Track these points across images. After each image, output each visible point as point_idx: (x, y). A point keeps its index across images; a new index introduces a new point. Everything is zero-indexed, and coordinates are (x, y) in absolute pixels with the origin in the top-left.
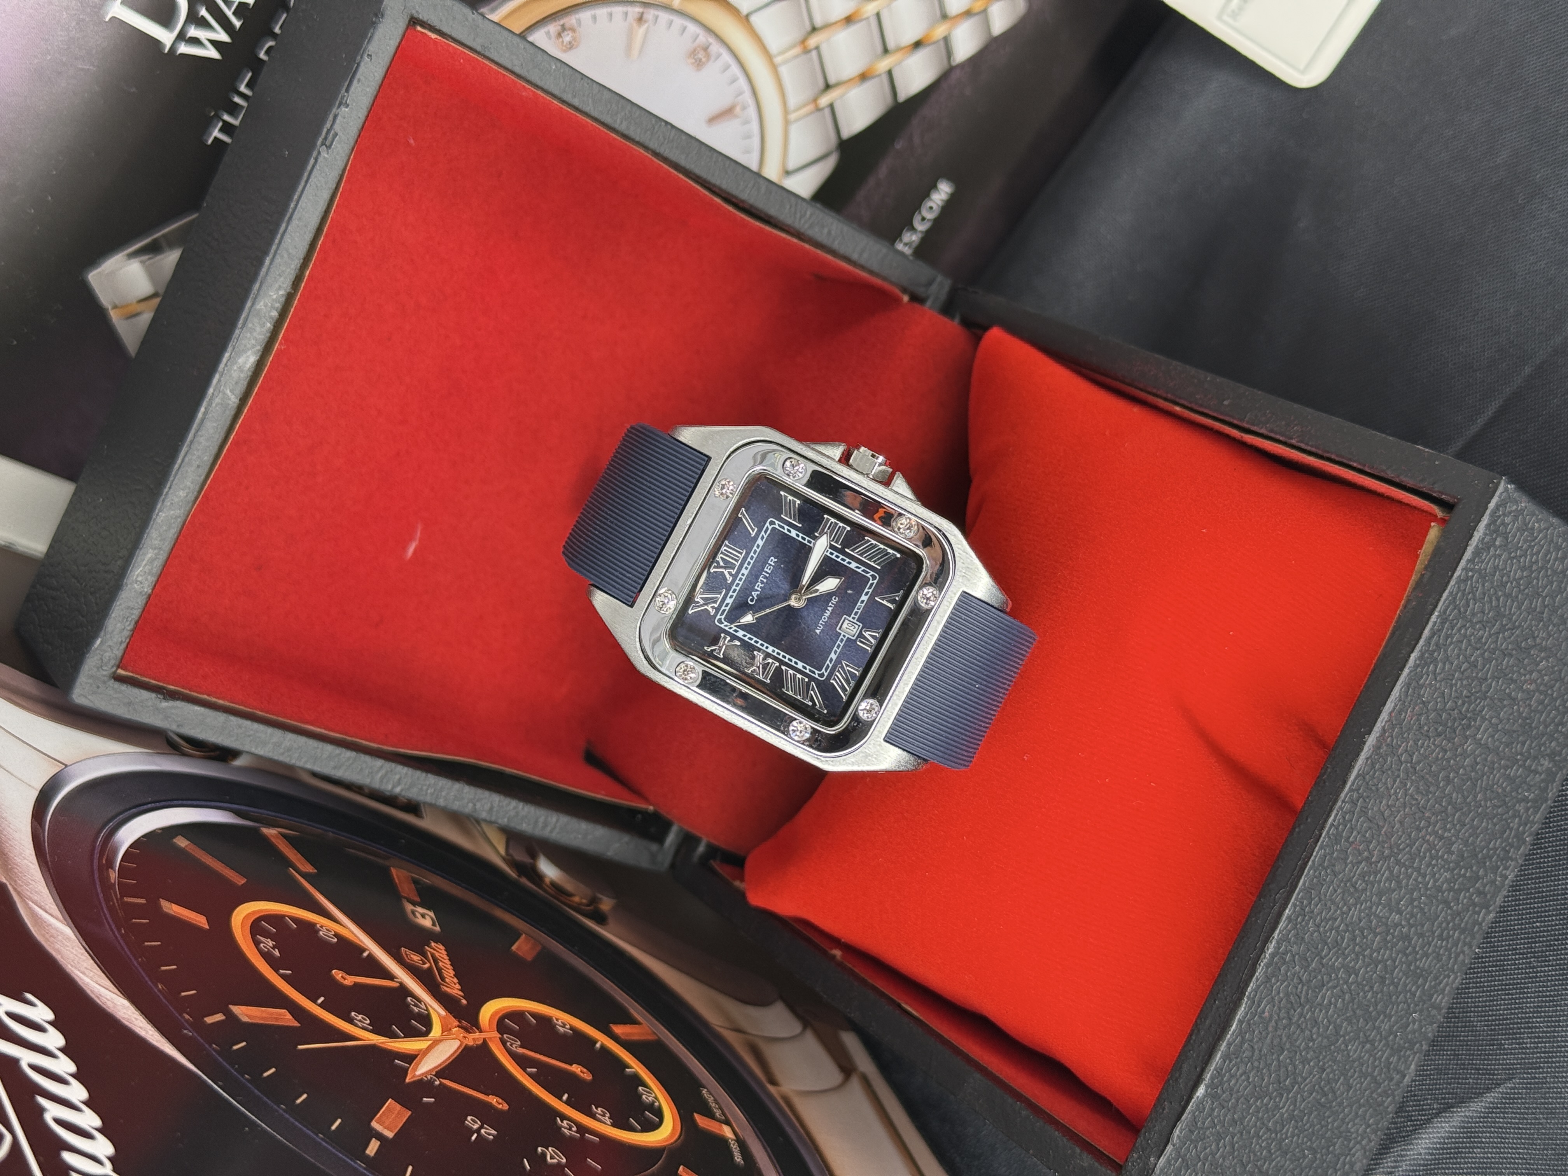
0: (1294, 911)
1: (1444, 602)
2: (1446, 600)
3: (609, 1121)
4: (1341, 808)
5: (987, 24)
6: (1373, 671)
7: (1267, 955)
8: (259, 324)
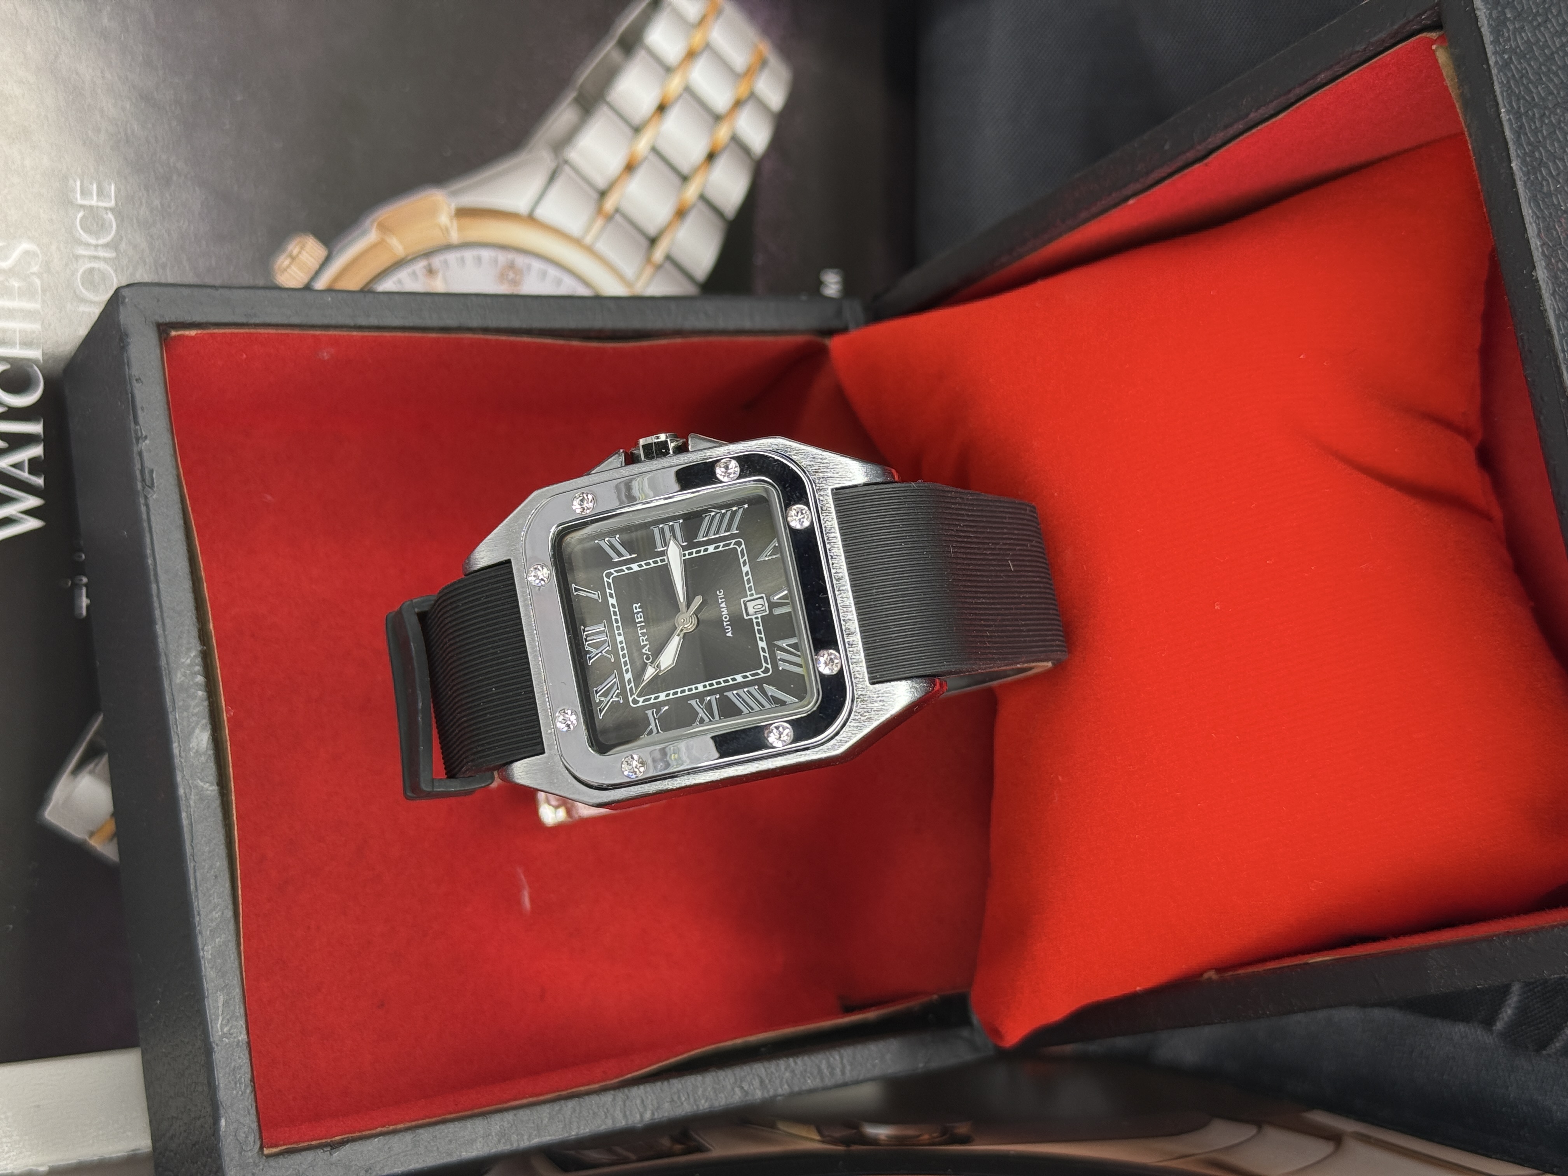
1: (1503, 96)
2: (1502, 93)
8: (189, 696)
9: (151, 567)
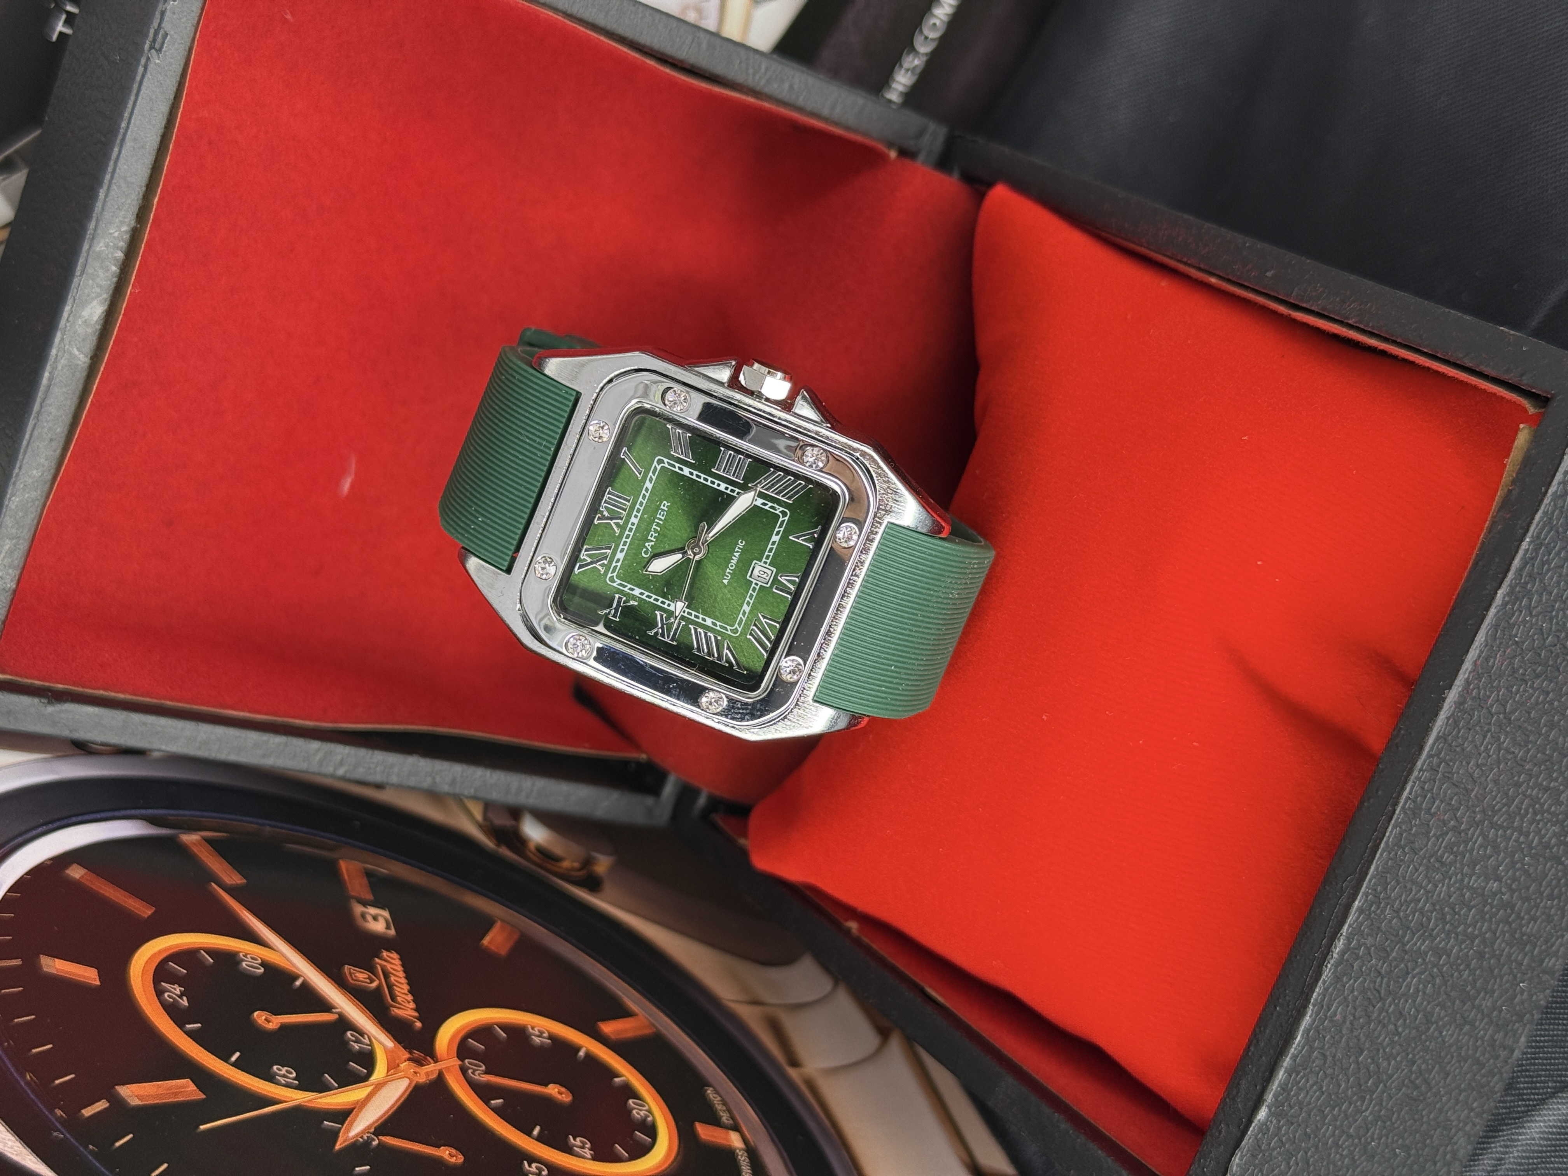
0: (1366, 900)
1: (1537, 525)
2: (1539, 522)
3: (588, 1153)
4: (1418, 778)
6: (1453, 609)
7: (1335, 955)
8: (102, 268)
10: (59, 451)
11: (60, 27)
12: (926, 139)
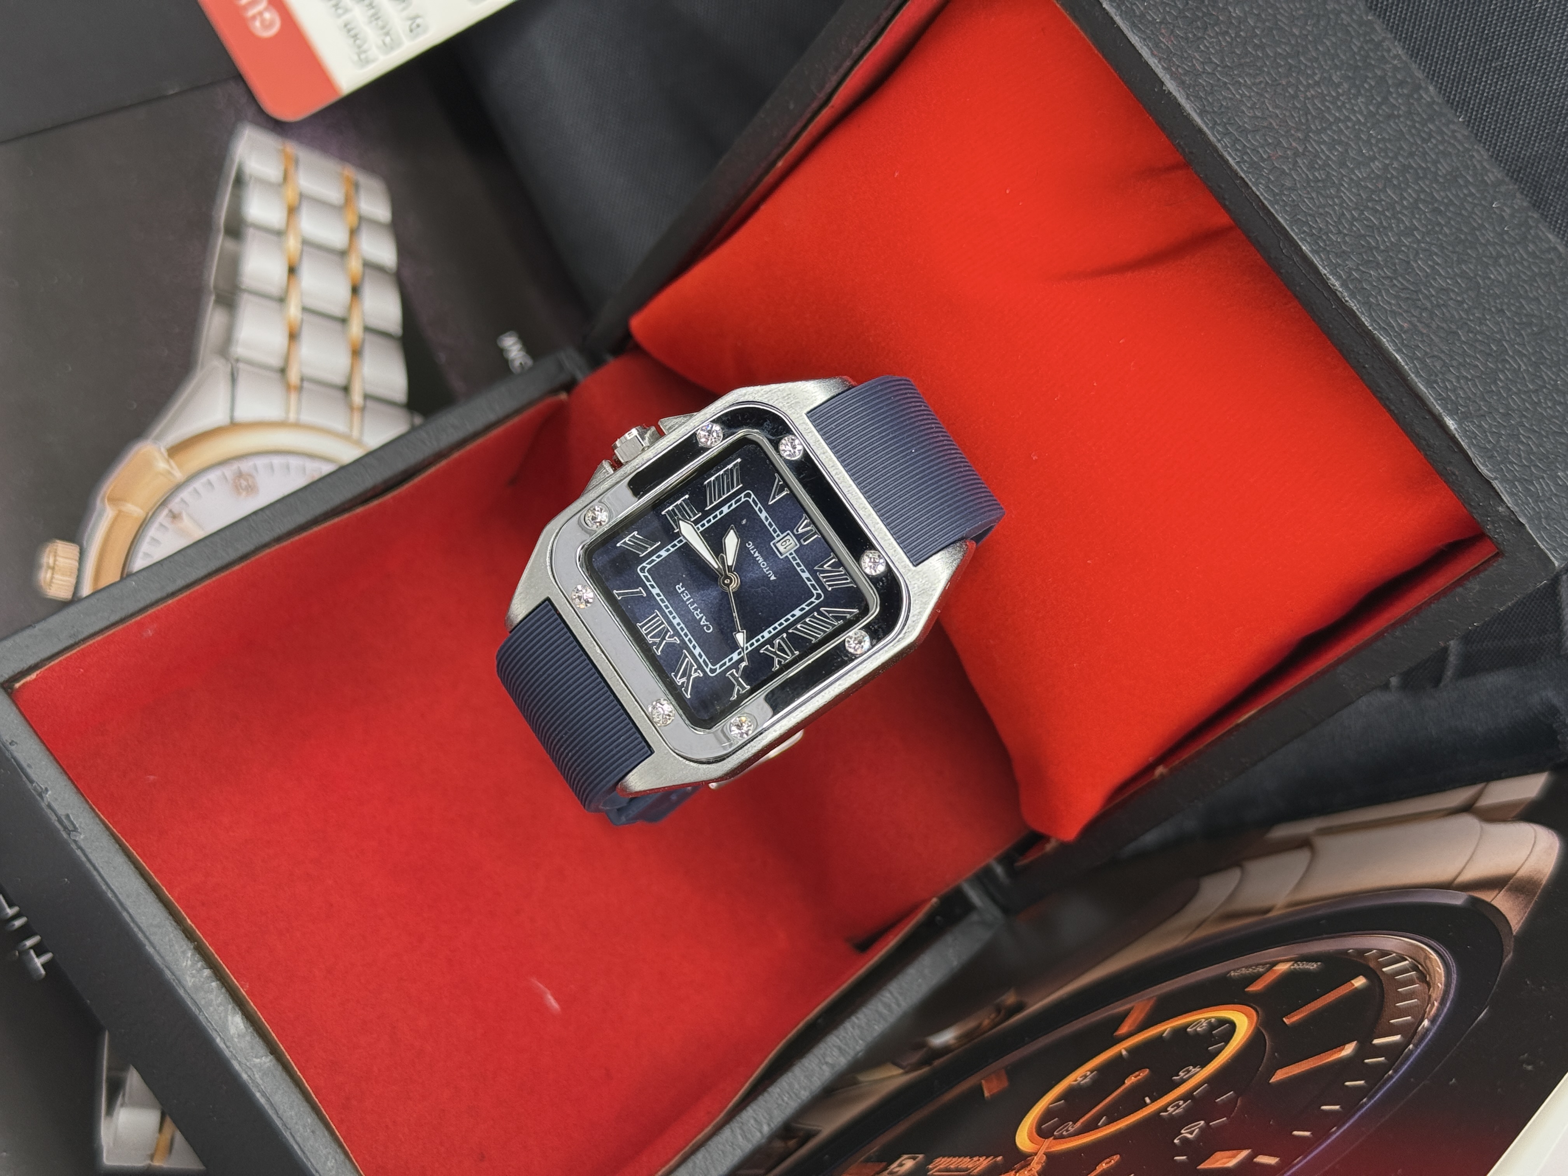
0: (1309, 243)
3: (1197, 1069)
4: (1225, 147)
5: (374, 223)
6: (1104, 56)
7: (1340, 289)
8: (206, 992)
9: (113, 899)
10: (326, 1133)
11: (39, 962)
12: (568, 365)
